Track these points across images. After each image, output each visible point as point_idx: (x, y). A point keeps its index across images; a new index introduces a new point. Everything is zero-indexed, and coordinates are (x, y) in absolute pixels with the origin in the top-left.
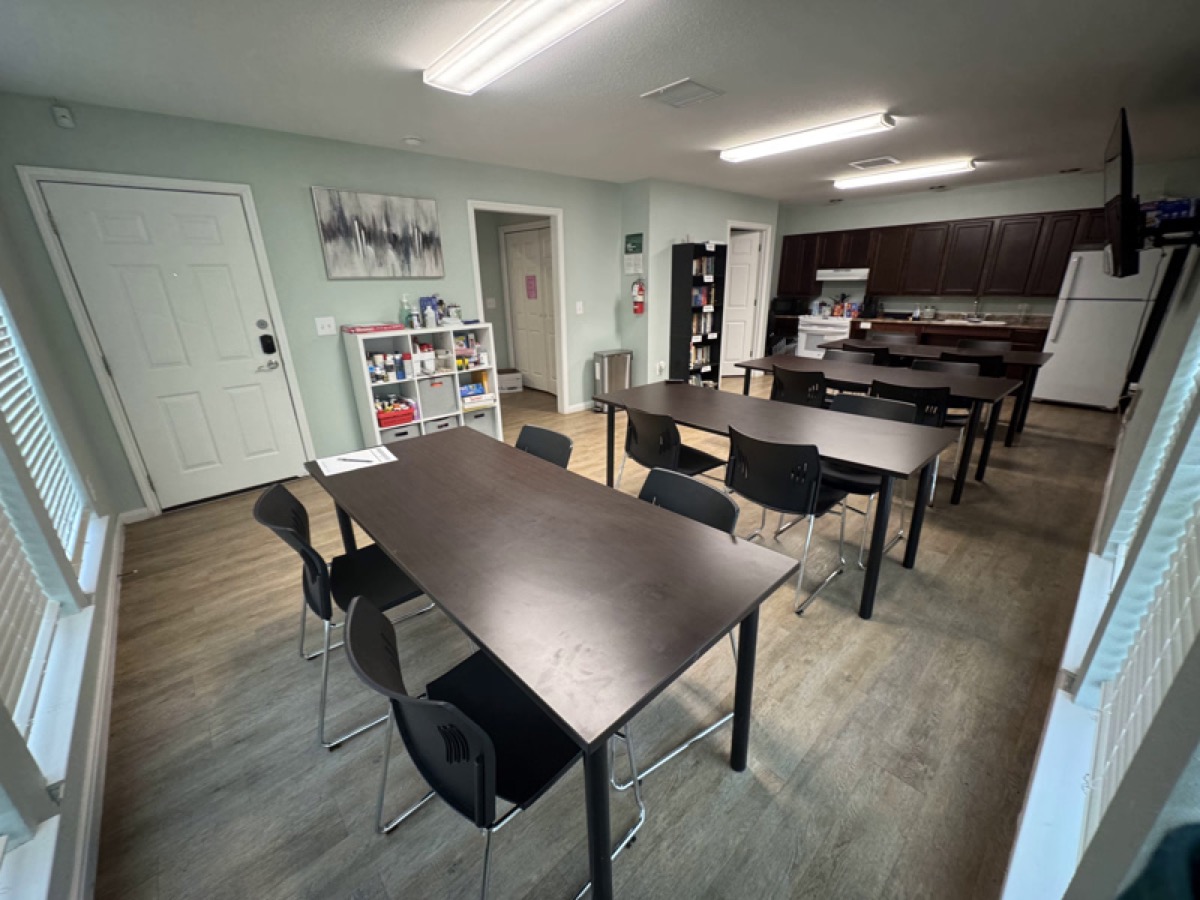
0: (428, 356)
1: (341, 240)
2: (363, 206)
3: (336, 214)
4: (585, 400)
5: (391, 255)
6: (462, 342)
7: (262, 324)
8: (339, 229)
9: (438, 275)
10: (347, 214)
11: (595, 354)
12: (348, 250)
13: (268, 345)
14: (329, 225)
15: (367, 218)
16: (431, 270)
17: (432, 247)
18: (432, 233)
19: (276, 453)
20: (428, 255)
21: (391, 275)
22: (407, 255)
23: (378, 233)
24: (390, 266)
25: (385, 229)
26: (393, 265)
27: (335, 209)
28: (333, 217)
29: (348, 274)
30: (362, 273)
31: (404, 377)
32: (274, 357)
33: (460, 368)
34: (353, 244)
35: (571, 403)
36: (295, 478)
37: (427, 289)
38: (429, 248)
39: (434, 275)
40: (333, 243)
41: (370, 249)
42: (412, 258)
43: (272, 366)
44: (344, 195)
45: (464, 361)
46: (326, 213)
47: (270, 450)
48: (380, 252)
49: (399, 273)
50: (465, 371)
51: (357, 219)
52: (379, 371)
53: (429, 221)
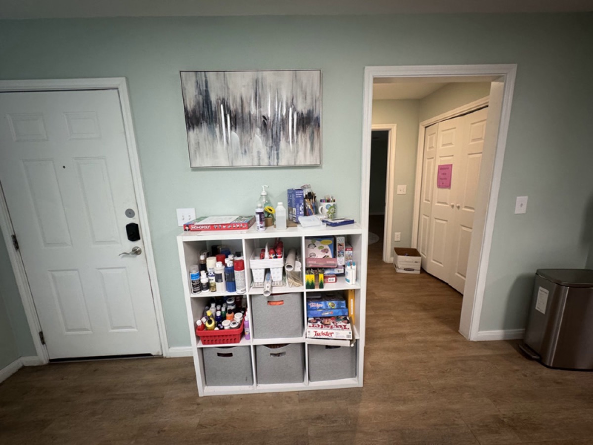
0: (276, 264)
1: (205, 127)
2: (231, 86)
3: (201, 98)
4: (505, 327)
5: (258, 140)
6: (327, 247)
7: (130, 213)
8: (203, 115)
9: (313, 163)
10: (213, 98)
11: (537, 271)
12: (210, 138)
13: (133, 232)
14: (194, 111)
15: (234, 100)
16: (305, 157)
17: (309, 130)
18: (310, 113)
19: (135, 330)
20: (303, 139)
21: (256, 163)
22: (276, 142)
23: (246, 116)
24: (255, 154)
25: (253, 111)
26: (259, 153)
27: (200, 93)
28: (198, 103)
29: (208, 163)
30: (224, 163)
31: (234, 290)
32: (137, 244)
33: (309, 286)
34: (217, 130)
35: (480, 329)
36: (149, 355)
37: (297, 180)
38: (304, 131)
39: (308, 163)
40: (196, 130)
41: (235, 136)
42: (283, 143)
43: (136, 252)
44: (211, 77)
45: (317, 276)
46: (192, 97)
47: (131, 327)
48: (246, 138)
49: (265, 162)
50: (317, 289)
51: (223, 102)
52: (204, 280)
53: (309, 97)
